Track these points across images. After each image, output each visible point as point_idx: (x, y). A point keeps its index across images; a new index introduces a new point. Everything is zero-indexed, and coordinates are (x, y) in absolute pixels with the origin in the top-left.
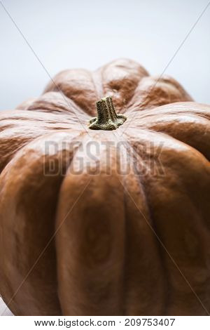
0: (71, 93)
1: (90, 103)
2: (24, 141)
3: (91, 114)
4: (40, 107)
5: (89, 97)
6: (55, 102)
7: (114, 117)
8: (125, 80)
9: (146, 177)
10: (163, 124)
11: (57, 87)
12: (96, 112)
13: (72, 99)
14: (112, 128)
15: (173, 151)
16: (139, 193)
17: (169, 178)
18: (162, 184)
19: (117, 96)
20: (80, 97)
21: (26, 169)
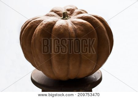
0: (56, 12)
1: (61, 14)
2: (43, 21)
3: (61, 17)
4: (48, 15)
5: (61, 12)
6: (51, 14)
7: (68, 17)
8: (71, 9)
9: (75, 29)
10: (80, 17)
11: (52, 11)
12: (63, 16)
13: (56, 13)
14: (67, 19)
15: (82, 22)
16: (73, 32)
17: (81, 29)
18: (79, 30)
19: (69, 12)
20: (59, 12)
21: (43, 25)
